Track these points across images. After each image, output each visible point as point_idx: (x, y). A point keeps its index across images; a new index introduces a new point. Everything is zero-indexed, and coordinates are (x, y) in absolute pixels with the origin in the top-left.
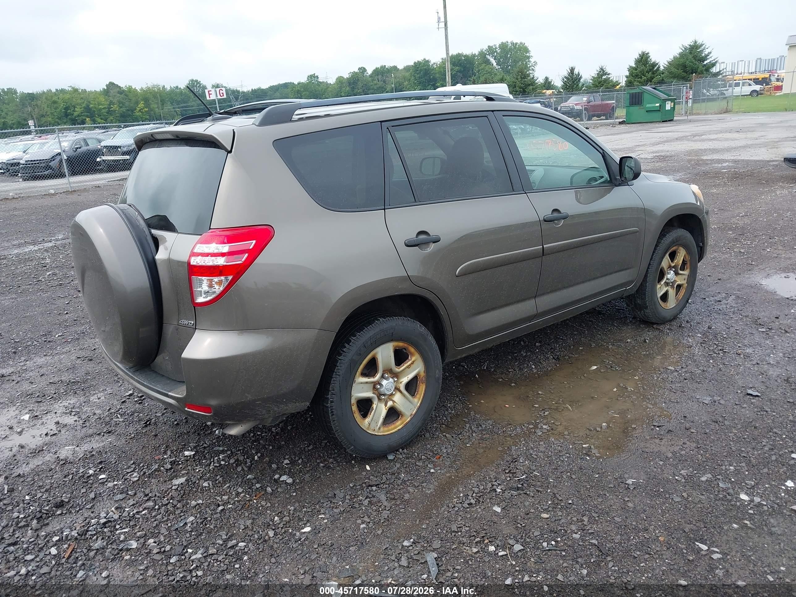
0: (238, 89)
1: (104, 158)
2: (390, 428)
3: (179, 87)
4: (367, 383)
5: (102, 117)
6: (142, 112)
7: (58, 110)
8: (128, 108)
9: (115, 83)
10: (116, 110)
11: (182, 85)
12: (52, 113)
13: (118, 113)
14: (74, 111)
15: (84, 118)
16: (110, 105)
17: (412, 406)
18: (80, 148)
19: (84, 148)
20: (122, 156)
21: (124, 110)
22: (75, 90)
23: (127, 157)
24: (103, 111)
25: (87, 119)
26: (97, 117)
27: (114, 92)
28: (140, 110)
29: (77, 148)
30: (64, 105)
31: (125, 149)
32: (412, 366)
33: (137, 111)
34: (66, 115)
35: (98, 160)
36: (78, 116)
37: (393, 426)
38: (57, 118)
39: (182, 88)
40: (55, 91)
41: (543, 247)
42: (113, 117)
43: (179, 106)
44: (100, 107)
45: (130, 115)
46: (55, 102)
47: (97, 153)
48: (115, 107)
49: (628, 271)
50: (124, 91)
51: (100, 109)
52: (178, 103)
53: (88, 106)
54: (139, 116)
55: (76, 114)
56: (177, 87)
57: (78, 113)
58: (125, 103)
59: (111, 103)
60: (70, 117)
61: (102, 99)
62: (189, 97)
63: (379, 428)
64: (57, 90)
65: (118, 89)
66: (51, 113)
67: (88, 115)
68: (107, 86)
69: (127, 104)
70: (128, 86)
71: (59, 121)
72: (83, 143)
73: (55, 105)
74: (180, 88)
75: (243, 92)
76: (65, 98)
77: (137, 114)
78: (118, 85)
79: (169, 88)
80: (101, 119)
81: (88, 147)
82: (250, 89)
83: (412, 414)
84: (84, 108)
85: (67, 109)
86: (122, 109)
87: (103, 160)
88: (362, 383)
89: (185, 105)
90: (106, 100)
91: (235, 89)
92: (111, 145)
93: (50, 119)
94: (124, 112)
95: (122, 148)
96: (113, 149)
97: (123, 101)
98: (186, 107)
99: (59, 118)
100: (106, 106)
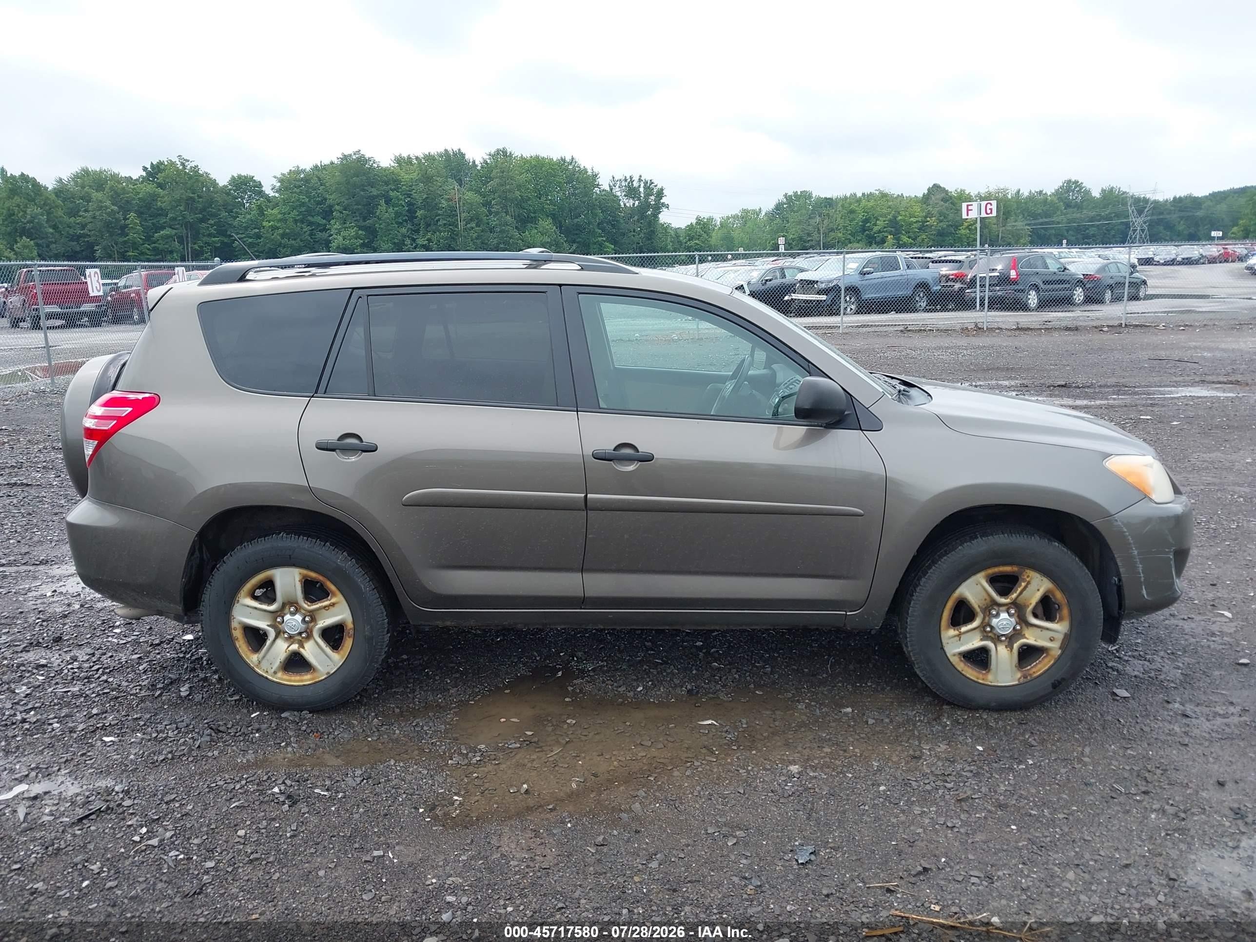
0: (1148, 196)
1: (794, 296)
2: (293, 678)
3: (1044, 192)
4: (256, 608)
5: (911, 234)
6: (970, 230)
7: (854, 223)
8: (950, 223)
9: (942, 186)
10: (933, 226)
11: (1050, 189)
12: (845, 227)
13: (935, 230)
14: (875, 225)
15: (886, 234)
16: (926, 217)
17: (330, 663)
18: (770, 280)
19: (778, 281)
20: (817, 296)
21: (945, 226)
22: (884, 195)
23: (824, 297)
24: (915, 225)
25: (889, 237)
26: (903, 234)
27: (936, 199)
28: (967, 227)
29: (767, 280)
30: (863, 216)
31: (823, 286)
32: (332, 609)
33: (964, 227)
34: (864, 229)
35: (786, 298)
36: (880, 232)
37: (298, 678)
38: (850, 234)
39: (1049, 194)
40: (861, 195)
41: (586, 496)
42: (927, 235)
43: (1037, 221)
44: (912, 219)
45: (951, 233)
46: (852, 212)
47: (789, 288)
48: (932, 221)
49: (841, 581)
50: (951, 197)
51: (911, 224)
52: (1035, 216)
53: (895, 217)
54: (965, 235)
55: (876, 229)
56: (1041, 192)
57: (880, 227)
58: (948, 215)
59: (929, 215)
60: (867, 232)
61: (917, 209)
62: (1057, 209)
63: (275, 673)
64: (863, 194)
65: (943, 195)
66: (843, 226)
67: (891, 231)
68: (929, 190)
69: (951, 216)
70: (959, 190)
71: (852, 238)
72: (778, 274)
73: (852, 216)
74: (1046, 194)
75: (1156, 202)
76: (867, 205)
77: (963, 232)
78: (944, 189)
79: (1026, 194)
80: (909, 237)
81: (784, 280)
82: (1170, 196)
83: (328, 673)
84: (890, 220)
85: (866, 221)
86: (941, 224)
87: (792, 299)
88: (248, 606)
89: (1046, 220)
90: (922, 210)
91: (1142, 196)
92: (807, 279)
93: (840, 235)
94: (943, 229)
95: (819, 284)
96: (809, 285)
97: (946, 211)
98: (1047, 223)
99: (853, 235)
100: (920, 219)
